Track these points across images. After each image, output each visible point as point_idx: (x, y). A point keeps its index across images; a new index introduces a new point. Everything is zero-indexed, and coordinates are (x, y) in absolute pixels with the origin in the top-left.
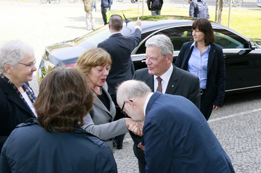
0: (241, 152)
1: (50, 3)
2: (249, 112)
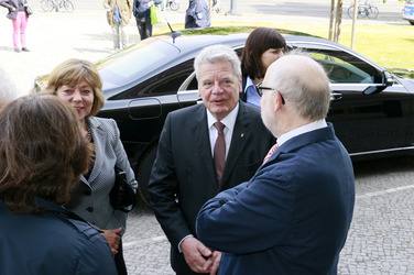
0: (363, 261)
1: (57, 10)
2: (382, 192)
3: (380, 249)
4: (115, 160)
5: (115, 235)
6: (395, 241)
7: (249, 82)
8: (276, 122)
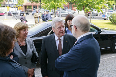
3: (102, 74)
4: (32, 50)
5: (33, 70)
6: (106, 71)
7: (67, 29)
8: (76, 34)
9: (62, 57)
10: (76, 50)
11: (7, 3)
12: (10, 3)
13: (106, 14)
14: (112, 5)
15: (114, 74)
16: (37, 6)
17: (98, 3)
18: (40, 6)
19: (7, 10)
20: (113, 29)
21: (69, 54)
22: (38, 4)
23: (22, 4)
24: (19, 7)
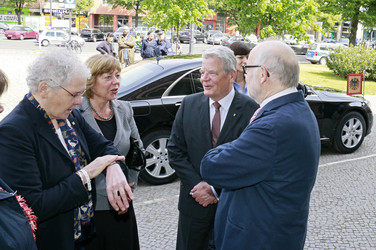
4: (130, 132)
9: (220, 150)
10: (261, 131)
11: (47, 6)
12: (56, 6)
13: (319, 47)
14: (333, 25)
15: (339, 208)
16: (127, 17)
17: (299, 17)
18: (136, 18)
19: (46, 24)
20: (337, 88)
21: (242, 140)
22: (132, 12)
23: (87, 9)
24: (77, 19)
